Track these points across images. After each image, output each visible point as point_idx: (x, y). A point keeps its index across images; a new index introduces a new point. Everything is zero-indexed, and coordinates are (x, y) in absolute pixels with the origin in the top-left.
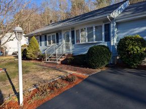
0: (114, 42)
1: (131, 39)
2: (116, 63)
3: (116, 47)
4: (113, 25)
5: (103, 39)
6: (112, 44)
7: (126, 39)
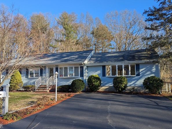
0: (86, 78)
1: (94, 77)
2: (86, 91)
3: (87, 80)
4: (85, 67)
5: (79, 75)
6: (84, 79)
7: (92, 76)
